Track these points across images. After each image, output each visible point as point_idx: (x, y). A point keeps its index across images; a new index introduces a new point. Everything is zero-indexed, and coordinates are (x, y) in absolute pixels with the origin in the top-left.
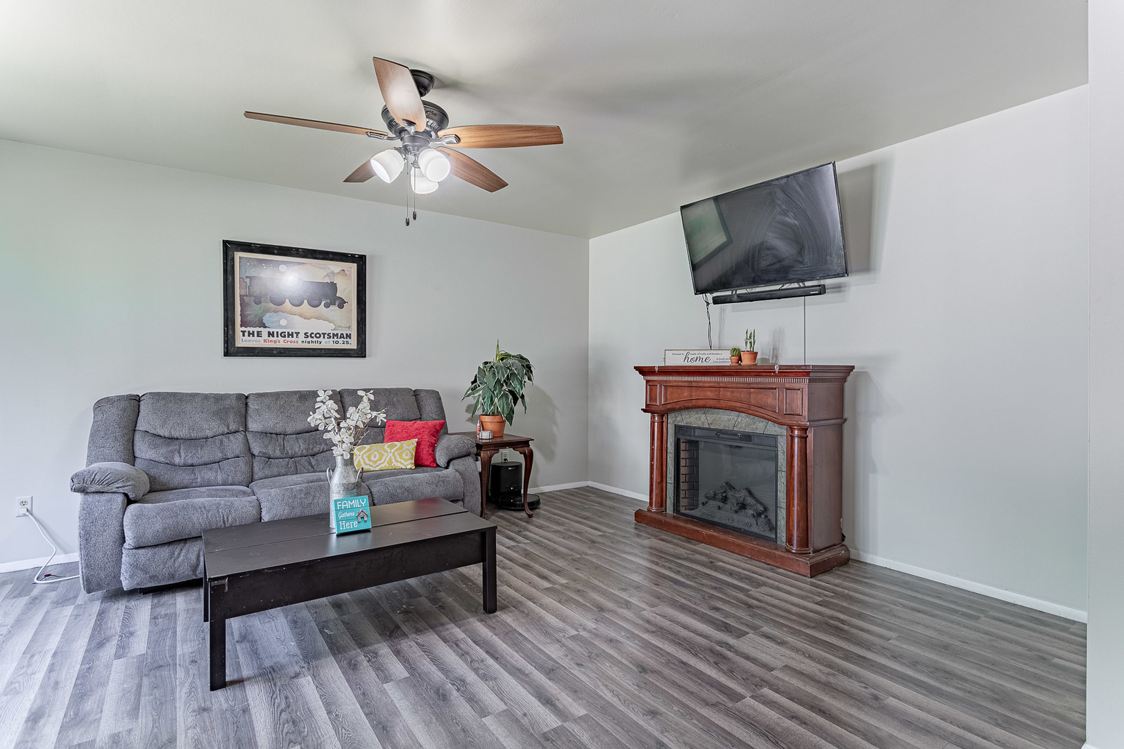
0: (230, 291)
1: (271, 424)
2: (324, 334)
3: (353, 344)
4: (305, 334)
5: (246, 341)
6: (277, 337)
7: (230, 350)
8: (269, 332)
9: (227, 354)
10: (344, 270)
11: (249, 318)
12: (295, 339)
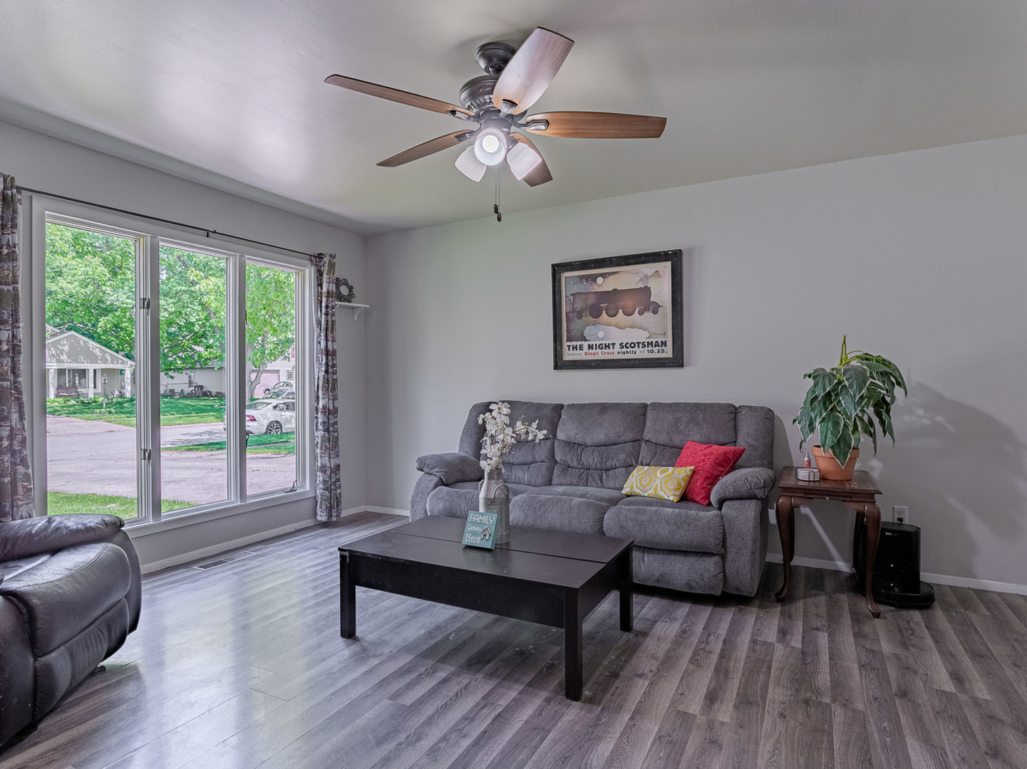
0: (558, 309)
1: (572, 434)
2: (638, 343)
3: (668, 352)
4: (621, 344)
5: (571, 355)
6: (596, 349)
7: (559, 364)
8: (589, 345)
9: (556, 367)
10: (657, 271)
11: (573, 333)
12: (611, 350)
